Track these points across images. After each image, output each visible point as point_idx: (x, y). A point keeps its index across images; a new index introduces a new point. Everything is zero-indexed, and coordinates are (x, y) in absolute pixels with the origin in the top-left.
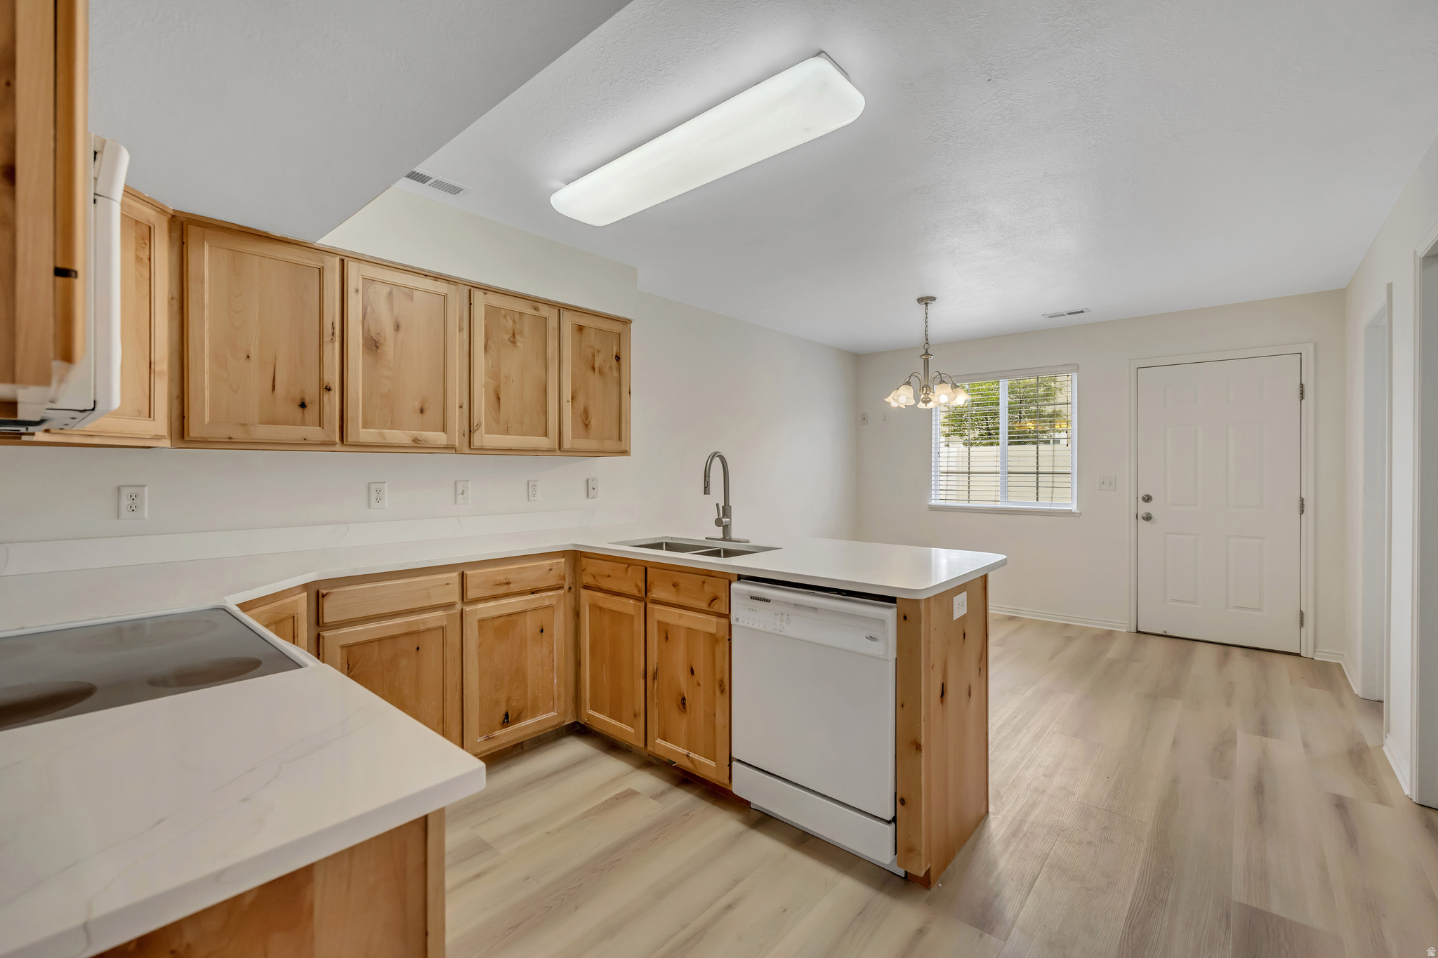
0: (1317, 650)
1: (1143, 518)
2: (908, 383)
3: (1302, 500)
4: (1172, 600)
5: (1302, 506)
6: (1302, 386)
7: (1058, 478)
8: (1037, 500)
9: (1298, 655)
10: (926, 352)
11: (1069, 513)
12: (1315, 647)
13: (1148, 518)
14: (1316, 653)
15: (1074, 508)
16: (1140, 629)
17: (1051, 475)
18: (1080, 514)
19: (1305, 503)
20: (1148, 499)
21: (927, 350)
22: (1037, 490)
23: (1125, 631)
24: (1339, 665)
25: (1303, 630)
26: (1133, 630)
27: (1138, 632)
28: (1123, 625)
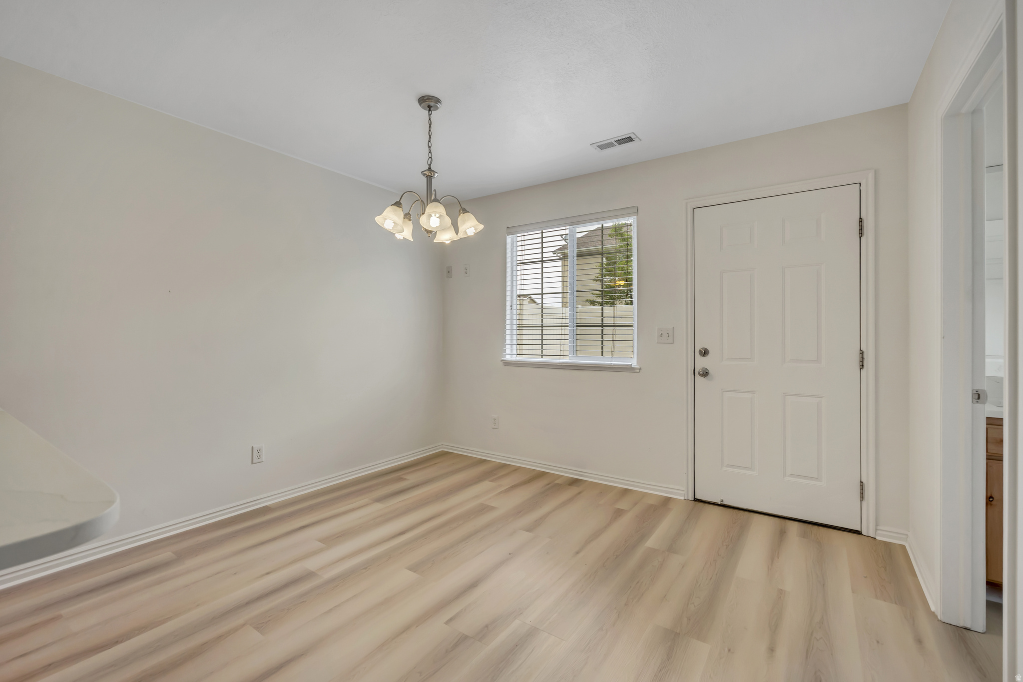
0: (879, 528)
1: (699, 374)
2: (398, 204)
3: (862, 353)
4: (729, 466)
5: (862, 360)
6: (861, 221)
7: (619, 331)
8: (602, 355)
9: (858, 533)
10: (430, 168)
11: (629, 369)
12: (877, 524)
13: (705, 374)
14: (878, 532)
15: (634, 362)
16: (698, 497)
17: (612, 328)
18: (640, 369)
19: (865, 356)
20: (705, 353)
21: (430, 165)
22: (602, 344)
23: (683, 498)
24: (903, 547)
25: (864, 503)
26: (691, 498)
27: (696, 500)
28: (681, 493)
